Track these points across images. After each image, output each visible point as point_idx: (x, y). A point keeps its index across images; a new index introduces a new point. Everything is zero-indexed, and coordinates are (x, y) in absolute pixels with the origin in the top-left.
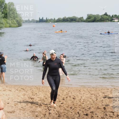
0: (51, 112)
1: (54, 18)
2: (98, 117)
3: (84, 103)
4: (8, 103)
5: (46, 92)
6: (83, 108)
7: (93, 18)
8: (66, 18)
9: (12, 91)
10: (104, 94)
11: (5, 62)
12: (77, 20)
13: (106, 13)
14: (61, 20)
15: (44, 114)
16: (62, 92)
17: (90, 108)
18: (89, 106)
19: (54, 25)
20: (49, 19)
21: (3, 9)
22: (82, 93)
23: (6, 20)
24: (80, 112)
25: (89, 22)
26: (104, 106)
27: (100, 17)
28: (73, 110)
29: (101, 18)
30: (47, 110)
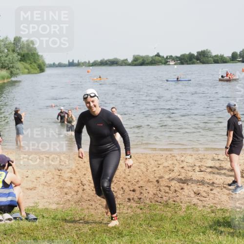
0: (85, 187)
1: (89, 61)
2: (148, 193)
3: (130, 174)
4: (27, 177)
6: (129, 182)
7: (140, 61)
8: (105, 61)
10: (156, 163)
11: (22, 120)
12: (120, 62)
13: (158, 53)
14: (98, 63)
15: (76, 190)
17: (138, 181)
18: (137, 179)
20: (81, 62)
21: (20, 49)
23: (23, 64)
24: (125, 187)
25: (136, 65)
26: (157, 179)
27: (151, 59)
28: (115, 185)
29: (151, 61)
30: (81, 185)
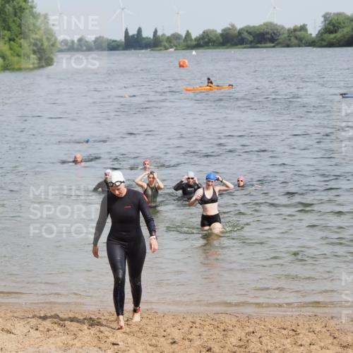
1: (188, 31)
5: (157, 336)
8: (236, 32)
9: (13, 331)
12: (282, 36)
14: (214, 38)
16: (219, 335)
19: (182, 60)
20: (163, 35)
22: (306, 341)
25: (331, 45)
